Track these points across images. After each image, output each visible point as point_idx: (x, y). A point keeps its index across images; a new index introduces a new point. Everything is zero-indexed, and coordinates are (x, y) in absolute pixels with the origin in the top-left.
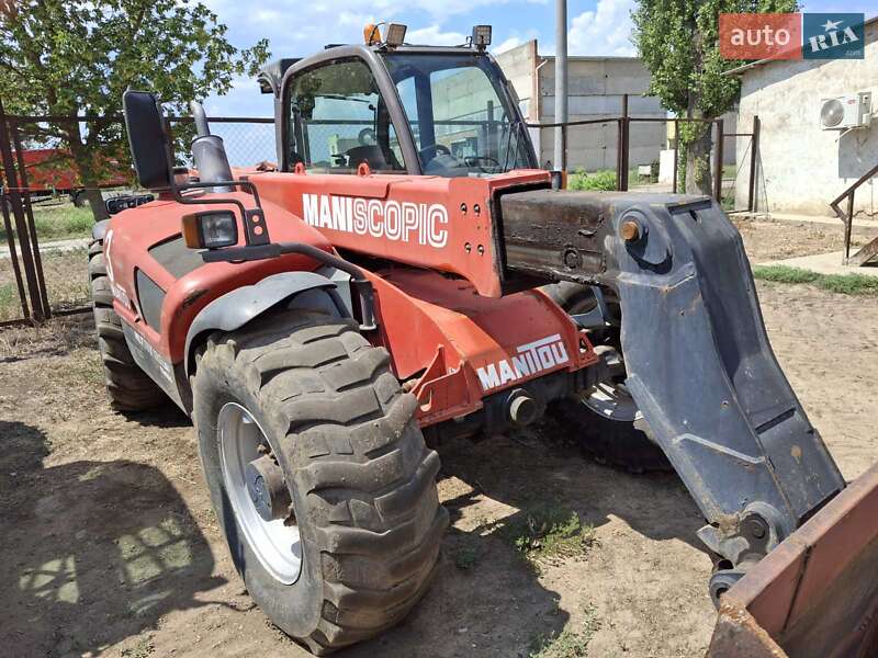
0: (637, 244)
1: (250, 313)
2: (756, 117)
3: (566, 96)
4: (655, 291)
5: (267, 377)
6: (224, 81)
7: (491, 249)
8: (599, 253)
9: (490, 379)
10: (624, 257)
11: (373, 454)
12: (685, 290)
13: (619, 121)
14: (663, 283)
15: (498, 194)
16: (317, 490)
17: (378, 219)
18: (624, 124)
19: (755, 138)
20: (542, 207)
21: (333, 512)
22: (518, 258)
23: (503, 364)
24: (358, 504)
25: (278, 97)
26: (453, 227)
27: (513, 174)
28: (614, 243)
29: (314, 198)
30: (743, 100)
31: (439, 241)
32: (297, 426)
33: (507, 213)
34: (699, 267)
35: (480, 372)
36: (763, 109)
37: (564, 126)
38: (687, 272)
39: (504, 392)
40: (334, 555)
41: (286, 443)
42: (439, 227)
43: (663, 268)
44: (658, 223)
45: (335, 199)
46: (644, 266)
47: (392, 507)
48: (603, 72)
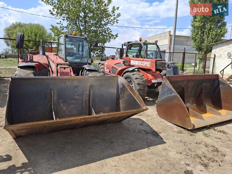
0: (168, 66)
1: (131, 70)
2: (215, 55)
3: (174, 45)
4: (169, 70)
5: (133, 75)
6: (109, 40)
7: (155, 67)
8: (165, 67)
9: (153, 81)
10: (167, 67)
11: (142, 82)
12: (172, 70)
13: (183, 53)
14: (170, 69)
15: (156, 61)
16: (137, 84)
17: (142, 63)
18: (184, 54)
19: (214, 59)
20: (160, 62)
21: (139, 86)
22: (158, 68)
23: (155, 80)
24: (141, 86)
25: (127, 47)
26: (151, 64)
27: (158, 59)
28: (166, 66)
29: (133, 61)
30: (212, 51)
31: (149, 66)
32: (136, 79)
33: (157, 63)
34: (173, 68)
35: (152, 80)
36: (217, 53)
37: (173, 53)
38: (172, 68)
39: (155, 83)
40: (138, 90)
41: (135, 80)
42: (149, 64)
43: (170, 68)
44: (170, 64)
45: (136, 61)
46: (169, 68)
47: (143, 87)
48: (187, 40)
